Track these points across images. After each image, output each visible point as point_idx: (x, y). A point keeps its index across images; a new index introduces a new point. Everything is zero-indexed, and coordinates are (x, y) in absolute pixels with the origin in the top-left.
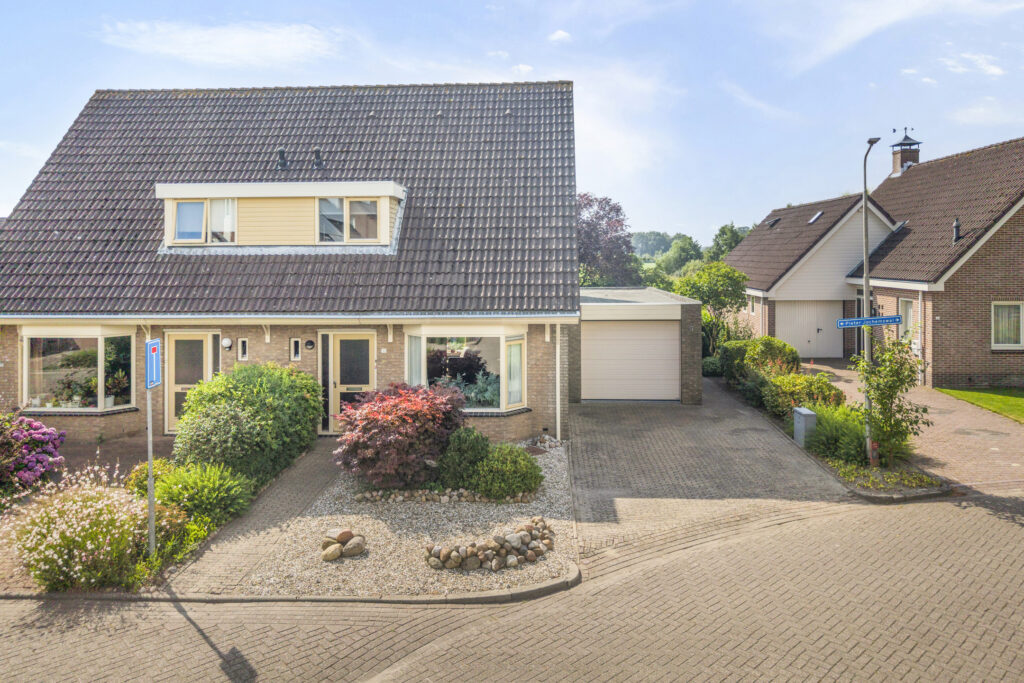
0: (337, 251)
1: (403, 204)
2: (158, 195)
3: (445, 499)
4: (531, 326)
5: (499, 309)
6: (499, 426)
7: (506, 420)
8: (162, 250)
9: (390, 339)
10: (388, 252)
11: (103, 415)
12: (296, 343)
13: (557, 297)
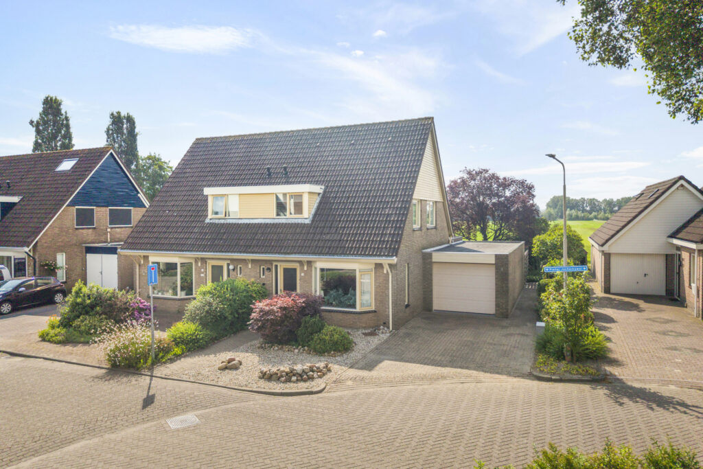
0: (284, 221)
1: (321, 196)
2: (205, 193)
3: (296, 351)
4: (376, 264)
5: (353, 254)
6: (355, 319)
7: (360, 316)
8: (207, 221)
9: (305, 268)
10: (307, 222)
11: (179, 300)
12: (264, 269)
13: (386, 248)
